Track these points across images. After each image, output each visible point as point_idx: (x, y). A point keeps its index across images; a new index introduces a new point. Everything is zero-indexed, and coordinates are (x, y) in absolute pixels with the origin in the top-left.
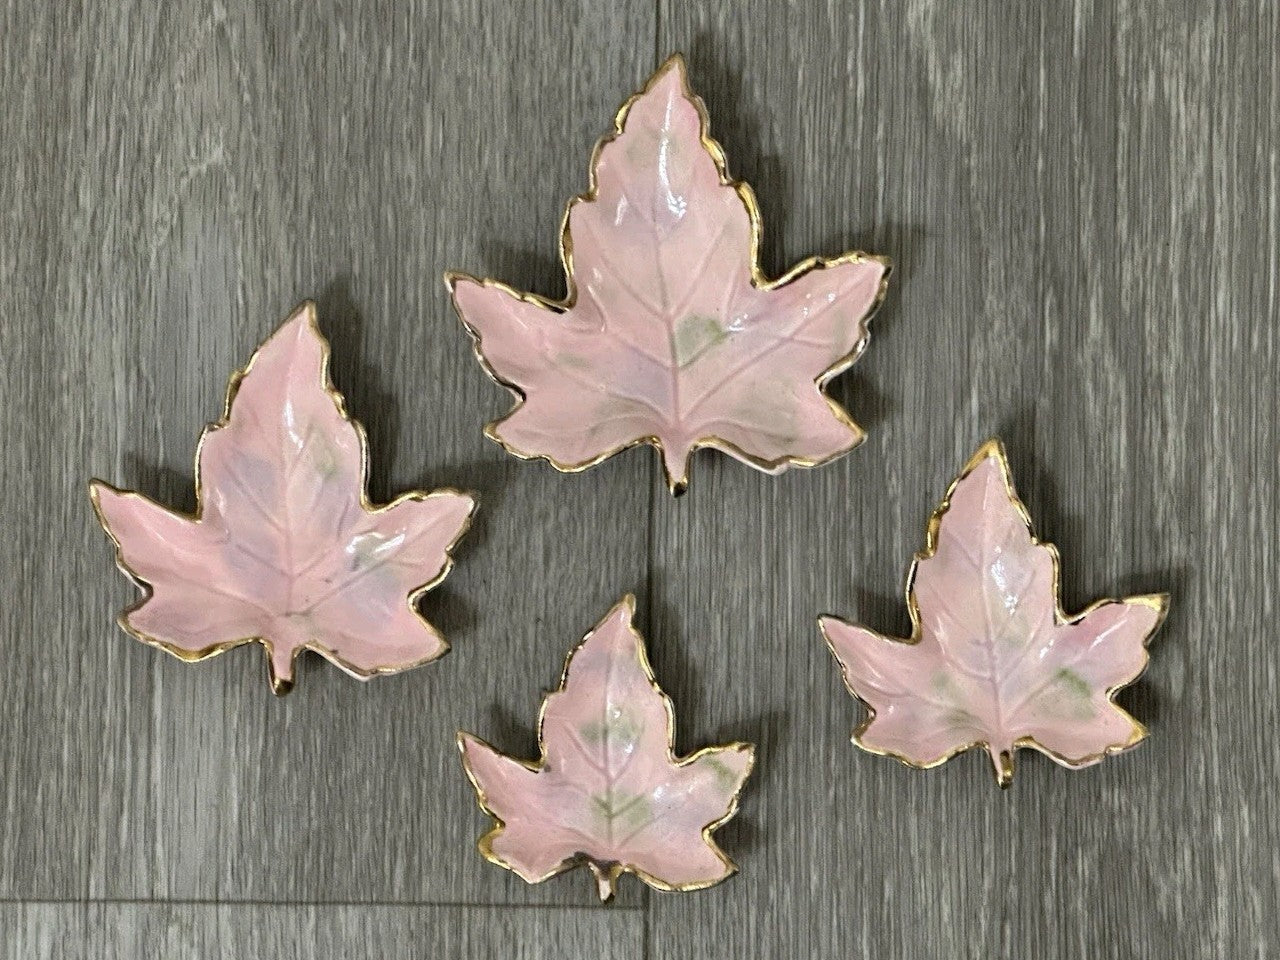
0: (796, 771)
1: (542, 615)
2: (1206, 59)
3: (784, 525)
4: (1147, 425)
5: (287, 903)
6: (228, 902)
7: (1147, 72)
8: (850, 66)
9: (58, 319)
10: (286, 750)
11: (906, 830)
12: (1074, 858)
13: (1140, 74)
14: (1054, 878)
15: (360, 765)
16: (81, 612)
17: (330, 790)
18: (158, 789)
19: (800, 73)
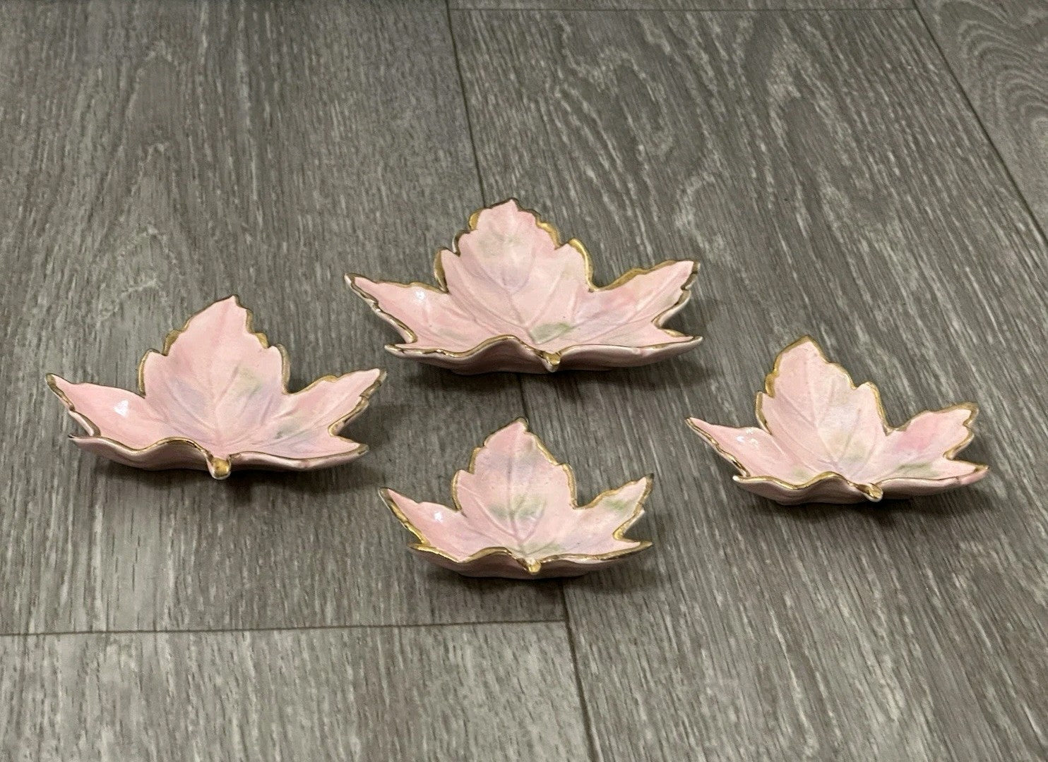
0: (686, 544)
1: (443, 474)
2: (900, 234)
3: (642, 427)
4: (922, 376)
5: (223, 631)
6: (166, 631)
7: (859, 241)
8: (638, 242)
9: (17, 350)
10: (218, 548)
11: (794, 568)
12: (950, 579)
13: (854, 242)
14: (936, 590)
15: (287, 554)
16: (28, 482)
17: (261, 567)
18: (98, 572)
19: (602, 246)
